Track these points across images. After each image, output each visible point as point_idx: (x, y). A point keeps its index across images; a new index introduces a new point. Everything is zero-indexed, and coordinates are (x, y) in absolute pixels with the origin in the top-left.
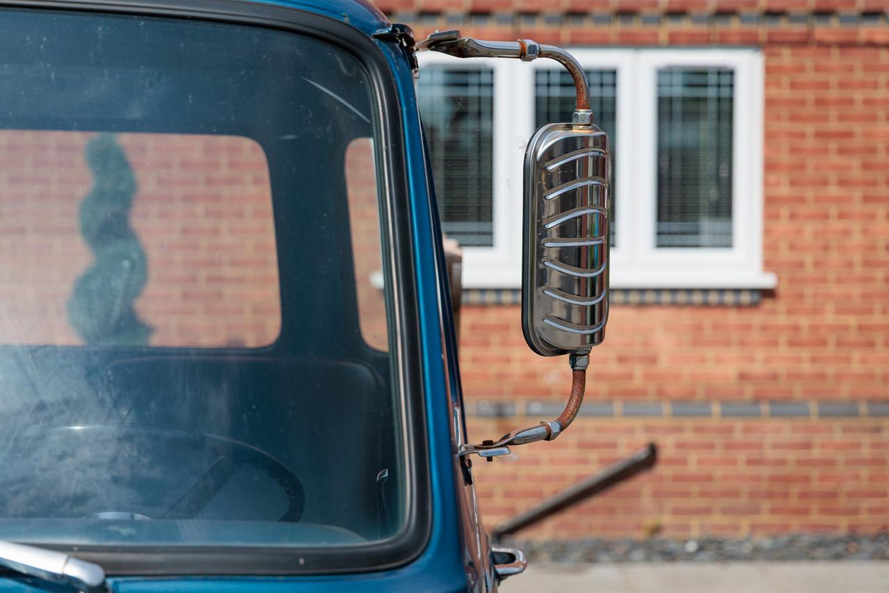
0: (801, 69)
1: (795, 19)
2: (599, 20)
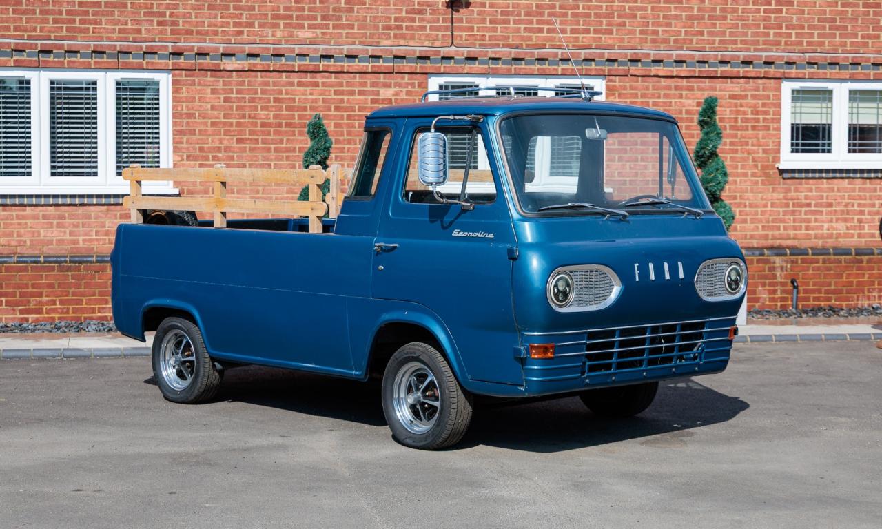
1: (621, 64)
2: (529, 62)
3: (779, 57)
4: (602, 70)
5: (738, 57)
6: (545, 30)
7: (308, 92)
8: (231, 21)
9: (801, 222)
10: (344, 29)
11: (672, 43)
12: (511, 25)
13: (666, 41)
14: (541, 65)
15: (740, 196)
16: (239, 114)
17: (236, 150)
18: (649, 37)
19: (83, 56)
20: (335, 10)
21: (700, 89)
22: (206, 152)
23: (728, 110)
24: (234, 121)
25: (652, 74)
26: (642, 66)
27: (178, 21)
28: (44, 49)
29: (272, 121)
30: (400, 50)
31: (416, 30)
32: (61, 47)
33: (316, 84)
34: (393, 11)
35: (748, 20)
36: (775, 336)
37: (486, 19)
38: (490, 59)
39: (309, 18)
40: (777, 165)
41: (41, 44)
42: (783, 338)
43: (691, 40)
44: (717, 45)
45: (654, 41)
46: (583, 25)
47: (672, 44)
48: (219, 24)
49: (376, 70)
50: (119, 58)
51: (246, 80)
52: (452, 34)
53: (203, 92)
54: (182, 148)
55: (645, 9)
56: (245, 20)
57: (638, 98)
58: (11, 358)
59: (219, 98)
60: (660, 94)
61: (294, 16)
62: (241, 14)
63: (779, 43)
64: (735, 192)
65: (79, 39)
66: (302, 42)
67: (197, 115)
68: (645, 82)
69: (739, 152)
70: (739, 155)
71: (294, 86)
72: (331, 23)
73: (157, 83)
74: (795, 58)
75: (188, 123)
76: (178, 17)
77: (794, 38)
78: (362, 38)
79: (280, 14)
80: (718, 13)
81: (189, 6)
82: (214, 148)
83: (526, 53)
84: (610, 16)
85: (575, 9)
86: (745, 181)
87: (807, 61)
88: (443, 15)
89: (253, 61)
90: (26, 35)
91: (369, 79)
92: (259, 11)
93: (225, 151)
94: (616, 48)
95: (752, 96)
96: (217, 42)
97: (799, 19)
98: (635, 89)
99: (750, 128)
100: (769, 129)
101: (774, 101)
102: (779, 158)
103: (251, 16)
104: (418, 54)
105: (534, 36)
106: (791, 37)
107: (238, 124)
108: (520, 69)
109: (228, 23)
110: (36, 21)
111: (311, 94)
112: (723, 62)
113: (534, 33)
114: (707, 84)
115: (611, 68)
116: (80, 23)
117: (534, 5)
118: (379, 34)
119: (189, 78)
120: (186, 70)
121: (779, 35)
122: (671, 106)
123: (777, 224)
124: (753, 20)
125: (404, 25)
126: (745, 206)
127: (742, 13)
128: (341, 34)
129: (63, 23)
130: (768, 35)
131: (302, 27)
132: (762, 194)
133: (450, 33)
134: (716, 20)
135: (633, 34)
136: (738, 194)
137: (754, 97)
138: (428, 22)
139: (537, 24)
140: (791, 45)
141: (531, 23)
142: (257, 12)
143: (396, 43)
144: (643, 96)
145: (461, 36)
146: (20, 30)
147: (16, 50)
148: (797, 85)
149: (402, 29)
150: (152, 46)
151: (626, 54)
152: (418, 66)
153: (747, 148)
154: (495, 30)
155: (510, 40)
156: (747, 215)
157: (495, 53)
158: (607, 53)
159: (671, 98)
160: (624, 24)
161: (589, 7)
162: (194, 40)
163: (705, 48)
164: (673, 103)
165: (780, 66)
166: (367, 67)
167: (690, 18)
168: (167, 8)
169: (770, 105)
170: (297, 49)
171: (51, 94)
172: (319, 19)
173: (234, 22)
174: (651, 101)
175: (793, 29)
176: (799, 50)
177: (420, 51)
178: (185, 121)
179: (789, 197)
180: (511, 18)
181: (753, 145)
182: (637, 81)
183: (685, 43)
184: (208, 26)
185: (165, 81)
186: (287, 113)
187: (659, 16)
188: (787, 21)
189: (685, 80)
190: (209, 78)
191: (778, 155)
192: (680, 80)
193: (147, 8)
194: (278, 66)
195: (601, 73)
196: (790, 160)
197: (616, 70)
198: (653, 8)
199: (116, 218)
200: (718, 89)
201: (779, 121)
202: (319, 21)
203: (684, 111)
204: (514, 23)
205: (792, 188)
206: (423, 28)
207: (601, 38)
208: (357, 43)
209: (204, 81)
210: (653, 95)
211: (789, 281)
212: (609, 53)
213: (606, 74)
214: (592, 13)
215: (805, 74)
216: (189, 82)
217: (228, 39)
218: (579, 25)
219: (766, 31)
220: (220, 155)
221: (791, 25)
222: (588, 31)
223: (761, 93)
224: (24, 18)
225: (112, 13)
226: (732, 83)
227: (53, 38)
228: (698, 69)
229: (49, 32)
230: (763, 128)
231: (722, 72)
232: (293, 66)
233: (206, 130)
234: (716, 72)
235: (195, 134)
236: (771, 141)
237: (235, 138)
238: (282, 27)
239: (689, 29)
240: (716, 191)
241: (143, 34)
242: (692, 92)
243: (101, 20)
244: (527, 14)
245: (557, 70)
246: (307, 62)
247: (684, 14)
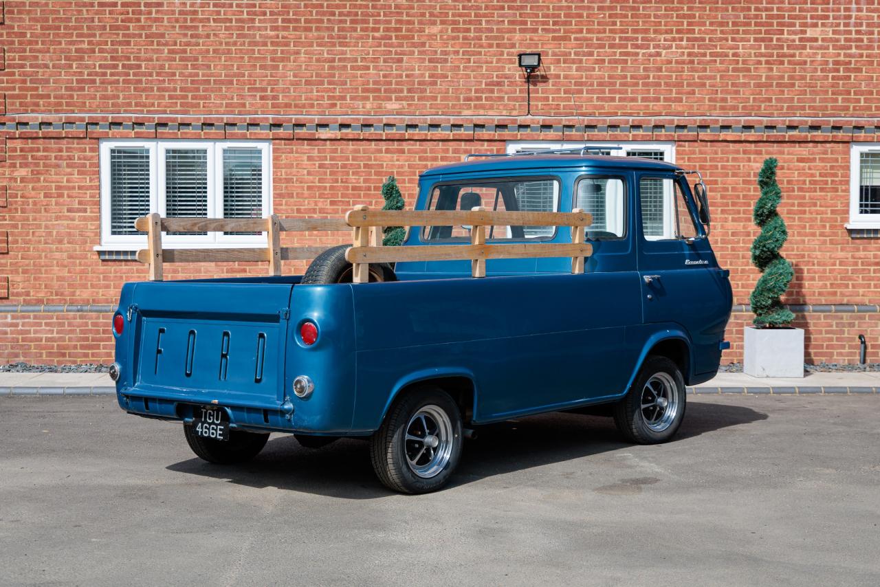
0: (694, 153)
1: (691, 130)
2: (601, 130)
3: (848, 121)
4: (671, 135)
5: (807, 122)
6: (617, 99)
7: (395, 158)
8: (326, 95)
9: (870, 280)
10: (427, 101)
11: (740, 109)
12: (585, 95)
13: (735, 108)
14: (613, 131)
15: (808, 255)
16: (332, 179)
17: (329, 211)
18: (718, 104)
19: (195, 128)
20: (419, 83)
21: (767, 153)
22: (303, 213)
23: (796, 172)
24: (328, 185)
25: (720, 139)
26: (711, 131)
27: (278, 96)
28: (160, 122)
29: (362, 185)
30: (480, 119)
31: (495, 101)
32: (174, 120)
33: (402, 151)
34: (474, 83)
35: (816, 87)
36: (824, 387)
37: (560, 89)
38: (565, 126)
39: (395, 91)
40: (845, 226)
41: (158, 118)
42: (832, 390)
43: (760, 107)
44: (785, 111)
45: (722, 108)
46: (654, 94)
47: (740, 111)
48: (315, 98)
49: (457, 137)
50: (227, 130)
51: (339, 148)
52: (529, 104)
53: (300, 159)
54: (281, 209)
55: (714, 78)
56: (338, 94)
57: (707, 162)
58: (100, 394)
59: (315, 165)
60: (728, 158)
61: (383, 89)
62: (335, 88)
63: (847, 108)
64: (803, 250)
65: (191, 113)
66: (390, 113)
67: (295, 179)
68: (714, 147)
69: (807, 213)
70: (807, 216)
71: (382, 153)
72: (416, 95)
73: (260, 152)
74: (863, 122)
75: (286, 187)
76: (277, 91)
77: (862, 103)
78: (444, 108)
79: (369, 88)
80: (786, 81)
81: (288, 82)
82: (310, 209)
83: (598, 121)
84: (680, 85)
85: (646, 79)
86: (814, 240)
87: (876, 125)
88: (521, 86)
89: (344, 131)
90: (145, 109)
91: (451, 146)
92: (351, 85)
93: (320, 213)
94: (686, 115)
95: (820, 159)
96: (313, 113)
97: (867, 85)
98: (705, 153)
99: (818, 190)
100: (837, 191)
101: (843, 164)
102: (848, 218)
103: (343, 90)
104: (496, 123)
105: (606, 104)
106: (860, 103)
107: (332, 188)
108: (593, 135)
109: (323, 97)
110: (154, 97)
111: (398, 160)
112: (791, 127)
113: (607, 102)
114: (775, 148)
115: (681, 133)
116: (192, 99)
117: (606, 76)
118: (460, 105)
119: (288, 147)
120: (285, 139)
121: (848, 100)
122: (740, 169)
123: (846, 282)
124: (821, 87)
125: (484, 96)
126: (814, 265)
127: (810, 80)
128: (426, 105)
129: (177, 99)
130: (836, 100)
131: (391, 99)
132: (830, 253)
133: (527, 103)
134: (784, 87)
135: (701, 101)
136: (806, 253)
137: (822, 160)
138: (506, 93)
139: (609, 94)
140: (860, 110)
141: (604, 92)
142: (348, 86)
143: (476, 113)
144: (712, 160)
145: (537, 106)
146: (141, 106)
147: (136, 124)
148: (866, 149)
149: (482, 100)
150: (255, 118)
151: (695, 121)
152: (497, 135)
153: (816, 208)
154: (569, 99)
155: (584, 108)
156: (815, 272)
157: (569, 120)
158: (677, 120)
159: (739, 162)
160: (693, 92)
161: (659, 77)
162: (292, 113)
163: (773, 114)
164: (741, 167)
165: (847, 131)
166: (449, 135)
167: (758, 85)
168: (269, 84)
169: (838, 168)
170: (385, 119)
171: (167, 162)
172: (405, 91)
173: (328, 96)
174: (719, 164)
175: (861, 95)
176: (868, 115)
177: (498, 120)
178: (284, 185)
179: (858, 257)
180: (585, 89)
181: (821, 206)
182: (707, 146)
183: (753, 109)
184: (306, 100)
185: (266, 149)
186: (376, 177)
187: (727, 84)
188: (855, 87)
189: (753, 145)
190: (306, 147)
191: (847, 216)
192: (747, 144)
193: (250, 84)
194: (367, 135)
195: (671, 138)
196: (859, 220)
197: (685, 135)
198: (722, 77)
199: (223, 273)
200: (786, 153)
201: (847, 182)
202: (405, 94)
203: (752, 174)
204: (587, 93)
205: (861, 247)
206: (501, 99)
207: (671, 105)
208: (440, 114)
209: (301, 149)
210: (722, 158)
211: (857, 337)
212: (678, 120)
213: (676, 139)
214: (663, 82)
215: (873, 137)
216: (288, 150)
217: (322, 111)
218: (649, 93)
219: (834, 97)
220: (315, 216)
221: (859, 91)
222: (658, 100)
223: (829, 156)
224: (144, 94)
225: (220, 90)
226: (800, 147)
227: (168, 112)
228: (765, 135)
229: (165, 107)
230: (831, 190)
231: (790, 136)
232: (381, 135)
233: (303, 194)
234: (784, 136)
235: (292, 197)
236: (839, 202)
237: (329, 200)
238: (371, 99)
239: (757, 96)
240: (773, 248)
241: (248, 108)
242: (761, 156)
243: (210, 95)
244: (600, 84)
245: (627, 136)
246: (394, 131)
247: (752, 82)
